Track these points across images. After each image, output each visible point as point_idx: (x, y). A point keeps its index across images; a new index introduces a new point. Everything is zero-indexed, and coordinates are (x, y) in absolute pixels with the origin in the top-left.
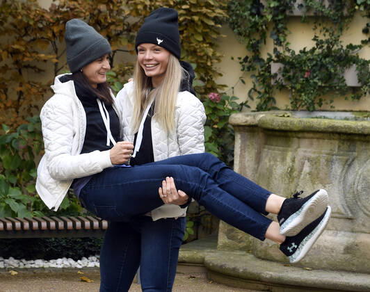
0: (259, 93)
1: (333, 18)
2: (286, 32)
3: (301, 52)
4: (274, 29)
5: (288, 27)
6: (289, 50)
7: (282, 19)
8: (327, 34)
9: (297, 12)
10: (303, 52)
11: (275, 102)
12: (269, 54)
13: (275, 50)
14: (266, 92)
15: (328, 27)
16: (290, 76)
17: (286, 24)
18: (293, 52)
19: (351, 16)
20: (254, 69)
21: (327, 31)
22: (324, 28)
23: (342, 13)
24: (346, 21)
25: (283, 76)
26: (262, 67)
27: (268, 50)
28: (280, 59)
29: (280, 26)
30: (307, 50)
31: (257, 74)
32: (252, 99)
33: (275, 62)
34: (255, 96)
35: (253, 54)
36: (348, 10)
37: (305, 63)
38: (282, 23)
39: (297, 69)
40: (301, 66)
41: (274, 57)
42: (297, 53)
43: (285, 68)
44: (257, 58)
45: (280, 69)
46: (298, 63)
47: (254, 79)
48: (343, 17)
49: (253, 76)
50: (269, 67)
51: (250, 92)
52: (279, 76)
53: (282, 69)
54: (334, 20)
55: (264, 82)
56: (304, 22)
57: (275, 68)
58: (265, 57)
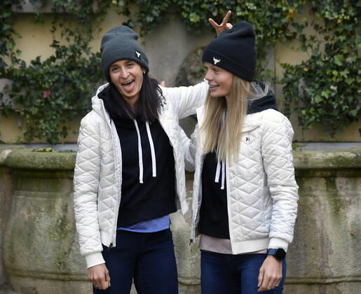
1: (80, 16)
2: (13, 36)
3: (33, 63)
5: (15, 28)
6: (17, 61)
7: (7, 18)
8: (72, 38)
9: (28, 7)
10: (36, 62)
15: (73, 29)
16: (21, 97)
17: (12, 24)
18: (24, 63)
19: (102, 13)
21: (71, 34)
22: (67, 30)
23: (91, 9)
24: (98, 19)
25: (11, 96)
28: (4, 73)
29: (6, 27)
30: (42, 60)
36: (99, 5)
37: (42, 77)
38: (7, 23)
39: (32, 87)
40: (38, 82)
42: (28, 64)
43: (13, 85)
45: (6, 87)
46: (33, 79)
48: (93, 16)
52: (6, 97)
53: (10, 88)
54: (82, 19)
56: (37, 22)
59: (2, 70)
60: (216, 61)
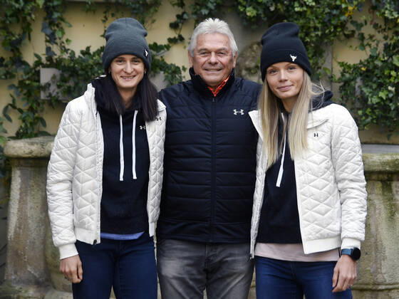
0: (21, 111)
1: (133, 6)
2: (63, 25)
3: (82, 52)
4: (45, 19)
5: (65, 16)
6: (66, 50)
7: (57, 6)
10: (86, 52)
11: (44, 125)
12: (36, 56)
13: (48, 49)
14: (31, 109)
16: (69, 87)
17: (63, 12)
18: (73, 53)
19: (156, 4)
20: (12, 76)
24: (152, 10)
25: (59, 87)
26: (27, 73)
27: (35, 49)
28: (52, 63)
29: (56, 15)
30: (92, 50)
31: (16, 83)
32: (10, 120)
33: (45, 66)
34: (15, 116)
35: (11, 55)
37: (92, 68)
38: (57, 12)
39: (80, 78)
40: (87, 72)
41: (44, 60)
42: (78, 54)
43: (62, 75)
44: (18, 61)
45: (54, 77)
46: (82, 69)
47: (12, 92)
48: (147, 7)
49: (12, 86)
50: (38, 73)
51: (6, 109)
52: (53, 88)
53: (58, 78)
54: (134, 9)
55: (29, 95)
56: (88, 11)
57: (46, 75)
58: (30, 60)
59: (50, 59)
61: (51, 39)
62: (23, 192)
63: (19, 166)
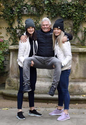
1: (37, 15)
2: (22, 19)
4: (18, 18)
6: (22, 25)
7: (20, 15)
8: (35, 20)
9: (25, 13)
11: (18, 42)
12: (16, 27)
13: (18, 25)
14: (15, 39)
15: (35, 18)
18: (24, 26)
19: (42, 14)
20: (11, 31)
21: (35, 19)
22: (34, 18)
23: (40, 14)
24: (41, 16)
25: (21, 33)
26: (14, 31)
27: (16, 25)
28: (19, 28)
29: (20, 17)
31: (12, 33)
32: (10, 41)
33: (18, 29)
34: (11, 40)
35: (10, 26)
36: (42, 12)
41: (17, 28)
44: (12, 28)
45: (20, 31)
47: (11, 35)
48: (40, 15)
49: (11, 34)
50: (16, 31)
51: (9, 39)
52: (19, 34)
53: (21, 32)
55: (14, 35)
56: (27, 16)
57: (18, 31)
58: (15, 28)
59: (19, 27)
60: (59, 27)
61: (19, 23)
62: (13, 57)
63: (12, 51)
